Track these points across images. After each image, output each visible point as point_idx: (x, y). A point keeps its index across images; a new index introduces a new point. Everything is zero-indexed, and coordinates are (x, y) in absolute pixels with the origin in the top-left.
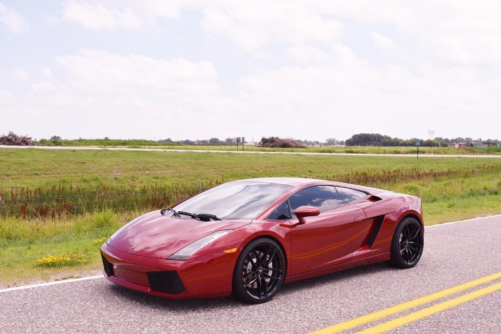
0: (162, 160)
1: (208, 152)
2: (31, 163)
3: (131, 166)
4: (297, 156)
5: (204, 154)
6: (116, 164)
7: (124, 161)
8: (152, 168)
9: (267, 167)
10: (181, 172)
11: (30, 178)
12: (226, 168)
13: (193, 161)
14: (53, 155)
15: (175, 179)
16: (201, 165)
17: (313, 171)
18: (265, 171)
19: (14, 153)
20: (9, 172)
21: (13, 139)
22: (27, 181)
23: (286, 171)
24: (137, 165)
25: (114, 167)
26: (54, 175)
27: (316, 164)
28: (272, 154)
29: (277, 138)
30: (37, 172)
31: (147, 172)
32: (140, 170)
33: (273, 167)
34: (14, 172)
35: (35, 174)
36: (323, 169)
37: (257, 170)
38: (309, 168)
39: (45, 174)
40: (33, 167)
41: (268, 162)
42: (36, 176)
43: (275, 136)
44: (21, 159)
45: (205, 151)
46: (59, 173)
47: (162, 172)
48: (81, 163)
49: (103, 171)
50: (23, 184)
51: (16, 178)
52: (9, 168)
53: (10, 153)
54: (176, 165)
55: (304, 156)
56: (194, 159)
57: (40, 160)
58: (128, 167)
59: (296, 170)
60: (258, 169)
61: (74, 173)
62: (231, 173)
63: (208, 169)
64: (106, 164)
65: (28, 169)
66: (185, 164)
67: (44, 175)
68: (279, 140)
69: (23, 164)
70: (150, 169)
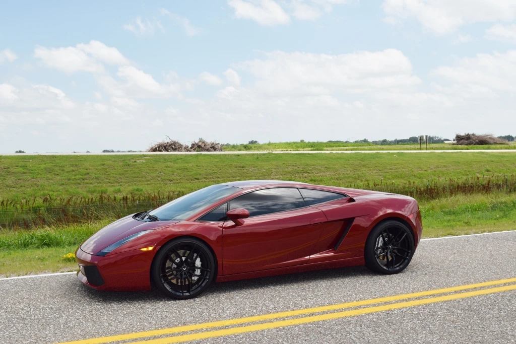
0: (324, 162)
1: (378, 153)
2: (193, 168)
3: (290, 169)
4: (478, 154)
5: (371, 155)
6: (275, 167)
7: (284, 164)
8: (311, 170)
9: (438, 167)
10: (341, 174)
11: (190, 182)
12: (390, 169)
13: (357, 163)
14: (216, 160)
15: (333, 181)
16: (364, 166)
17: (491, 170)
18: (435, 171)
19: (181, 159)
20: (173, 177)
21: (203, 146)
22: (187, 185)
23: (458, 171)
24: (296, 167)
25: (273, 170)
26: (213, 179)
27: (498, 162)
28: (449, 153)
29: (473, 135)
30: (198, 177)
31: (305, 175)
32: (298, 173)
33: (445, 166)
34: (177, 177)
35: (196, 179)
36: (504, 168)
37: (426, 171)
38: (488, 167)
39: (205, 178)
40: (194, 172)
41: (441, 161)
42: (196, 180)
43: (471, 133)
44: (186, 165)
45: (374, 152)
46: (218, 178)
47: (321, 174)
48: (240, 167)
49: (261, 174)
50: (183, 188)
51: (178, 183)
52: (172, 173)
53: (178, 159)
54: (337, 167)
55: (487, 153)
56: (359, 160)
57: (203, 165)
58: (286, 170)
59: (470, 170)
60: (426, 169)
61: (233, 177)
62: (396, 174)
63: (370, 170)
64: (265, 167)
65: (190, 174)
66: (346, 166)
67: (204, 180)
68: (476, 136)
69: (187, 169)
70: (309, 171)
